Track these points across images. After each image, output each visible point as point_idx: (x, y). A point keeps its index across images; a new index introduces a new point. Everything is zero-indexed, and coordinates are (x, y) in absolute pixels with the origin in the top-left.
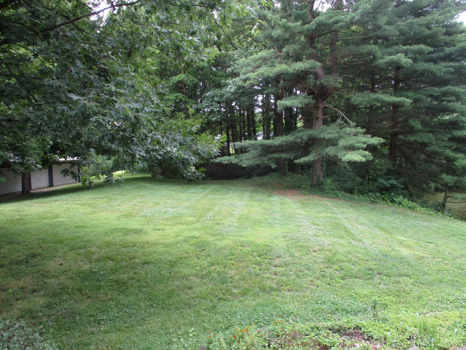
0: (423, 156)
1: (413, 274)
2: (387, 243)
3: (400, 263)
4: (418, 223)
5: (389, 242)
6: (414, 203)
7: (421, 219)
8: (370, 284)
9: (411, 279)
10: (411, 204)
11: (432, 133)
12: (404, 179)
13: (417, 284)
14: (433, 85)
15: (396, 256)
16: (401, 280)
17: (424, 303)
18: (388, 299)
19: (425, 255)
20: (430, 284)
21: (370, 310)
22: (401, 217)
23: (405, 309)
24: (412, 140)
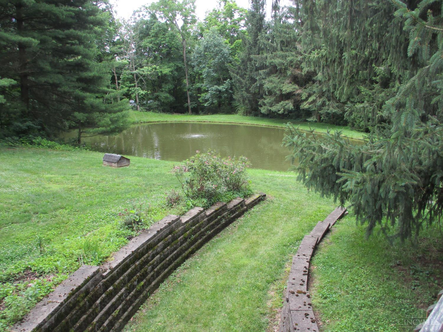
0: (55, 97)
1: (67, 205)
2: (35, 183)
3: (54, 198)
4: (60, 160)
5: (38, 182)
6: (54, 142)
7: (62, 156)
8: (29, 226)
9: (66, 210)
10: (50, 143)
11: (61, 74)
12: (40, 120)
13: (73, 213)
14: (56, 28)
15: (48, 193)
16: (57, 213)
17: (82, 227)
18: (50, 234)
19: (74, 186)
20: (83, 210)
21: (35, 248)
22: (43, 157)
23: (67, 237)
24: (43, 81)
